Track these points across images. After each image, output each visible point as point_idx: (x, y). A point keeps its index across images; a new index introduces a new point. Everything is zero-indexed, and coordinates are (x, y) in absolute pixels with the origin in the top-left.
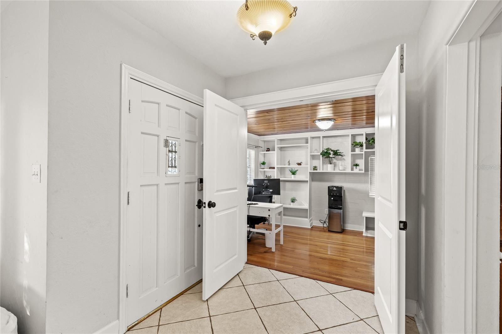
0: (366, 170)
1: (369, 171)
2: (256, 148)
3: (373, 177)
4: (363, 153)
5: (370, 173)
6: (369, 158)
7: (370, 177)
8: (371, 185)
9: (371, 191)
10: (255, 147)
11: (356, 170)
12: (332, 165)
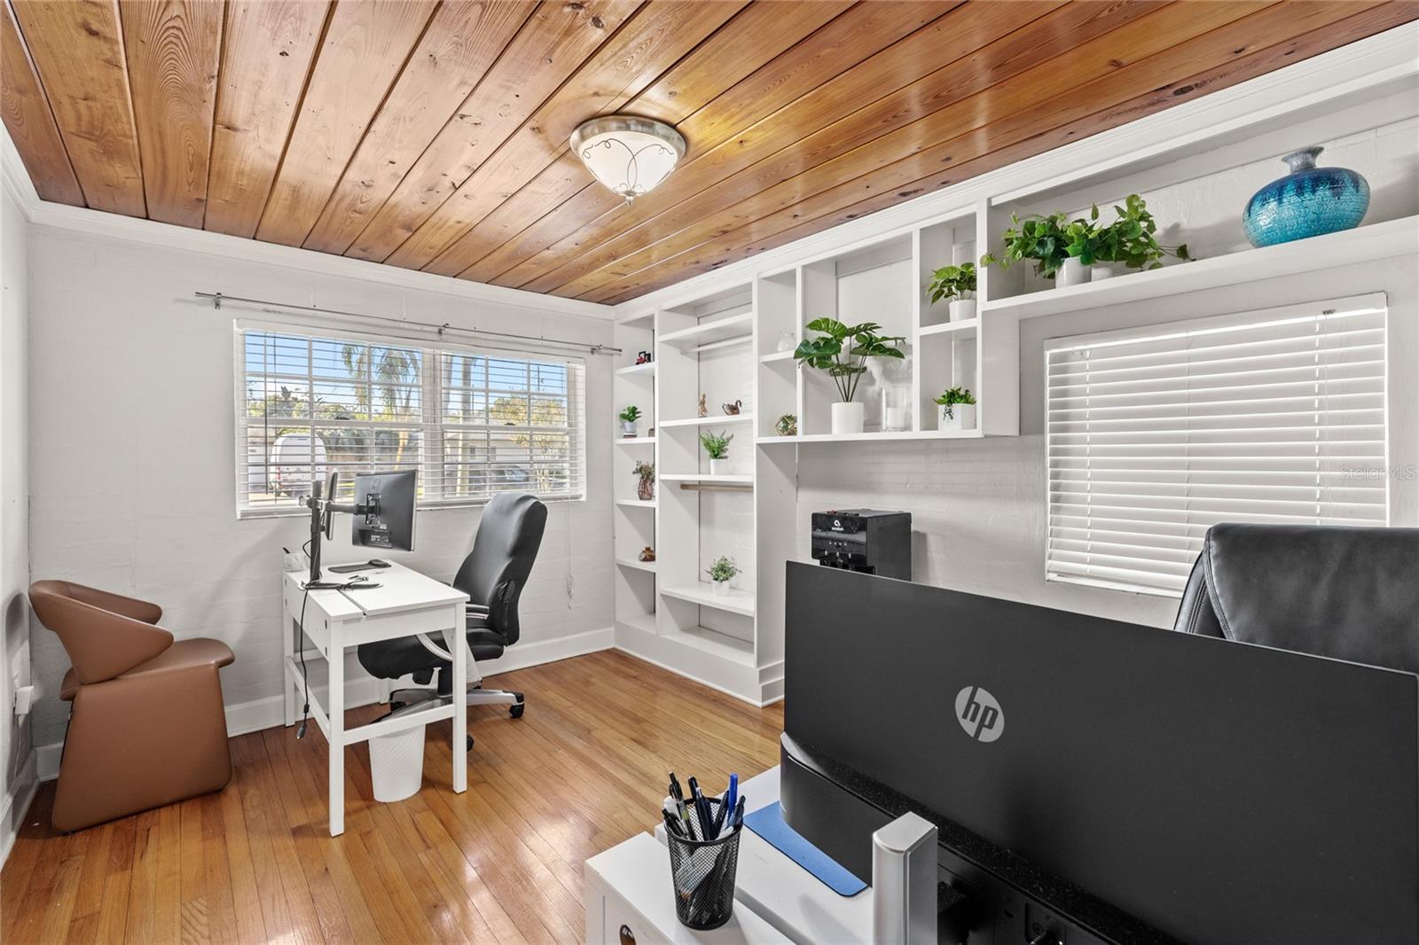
0: (1030, 423)
1: (1041, 431)
2: (592, 353)
3: (1067, 464)
4: (976, 323)
5: (1054, 441)
6: (1048, 354)
7: (1055, 464)
8: (1056, 510)
9: (1059, 546)
10: (590, 350)
11: (953, 426)
12: (855, 407)
